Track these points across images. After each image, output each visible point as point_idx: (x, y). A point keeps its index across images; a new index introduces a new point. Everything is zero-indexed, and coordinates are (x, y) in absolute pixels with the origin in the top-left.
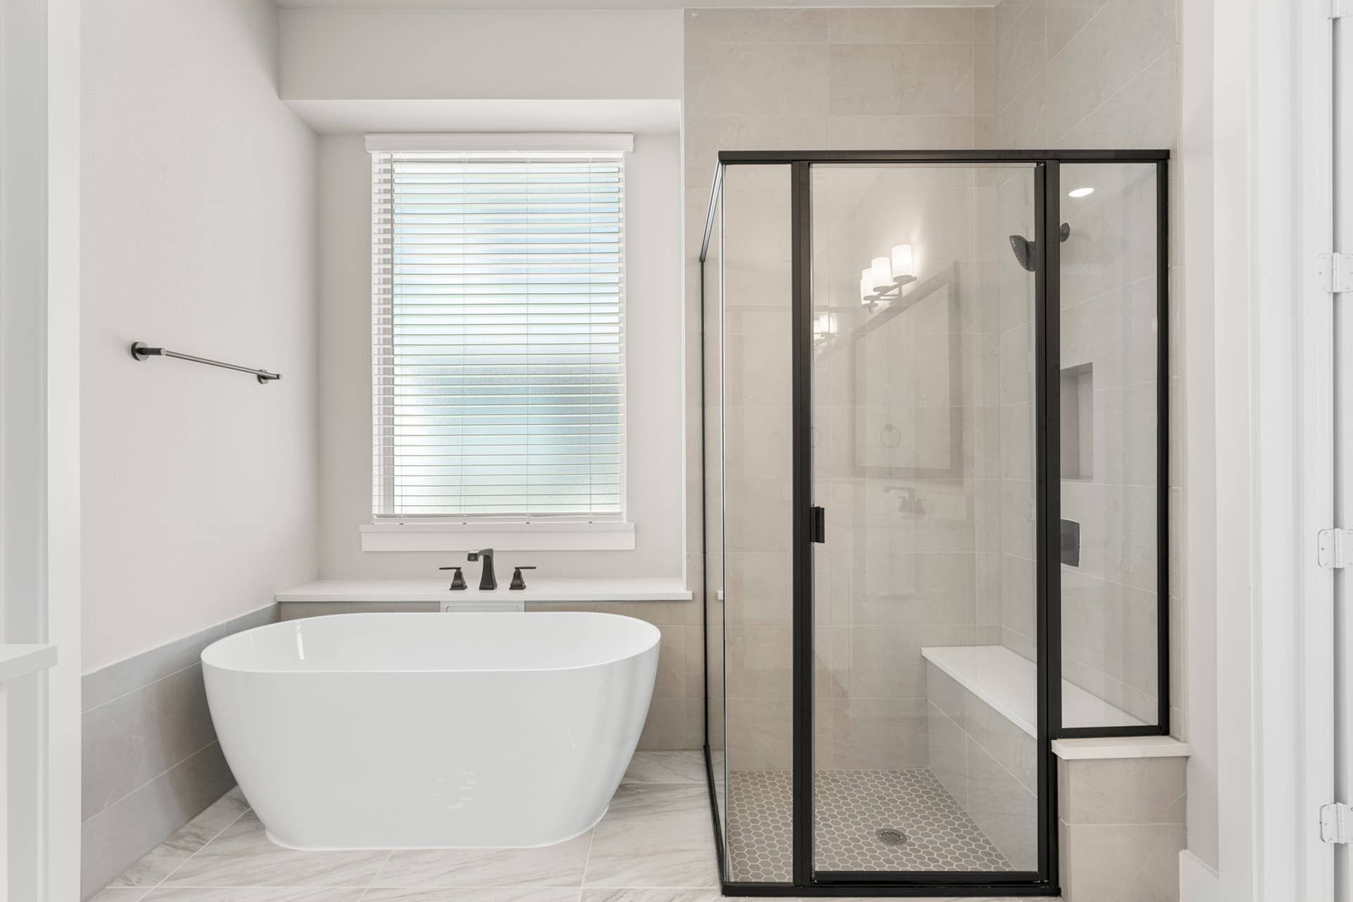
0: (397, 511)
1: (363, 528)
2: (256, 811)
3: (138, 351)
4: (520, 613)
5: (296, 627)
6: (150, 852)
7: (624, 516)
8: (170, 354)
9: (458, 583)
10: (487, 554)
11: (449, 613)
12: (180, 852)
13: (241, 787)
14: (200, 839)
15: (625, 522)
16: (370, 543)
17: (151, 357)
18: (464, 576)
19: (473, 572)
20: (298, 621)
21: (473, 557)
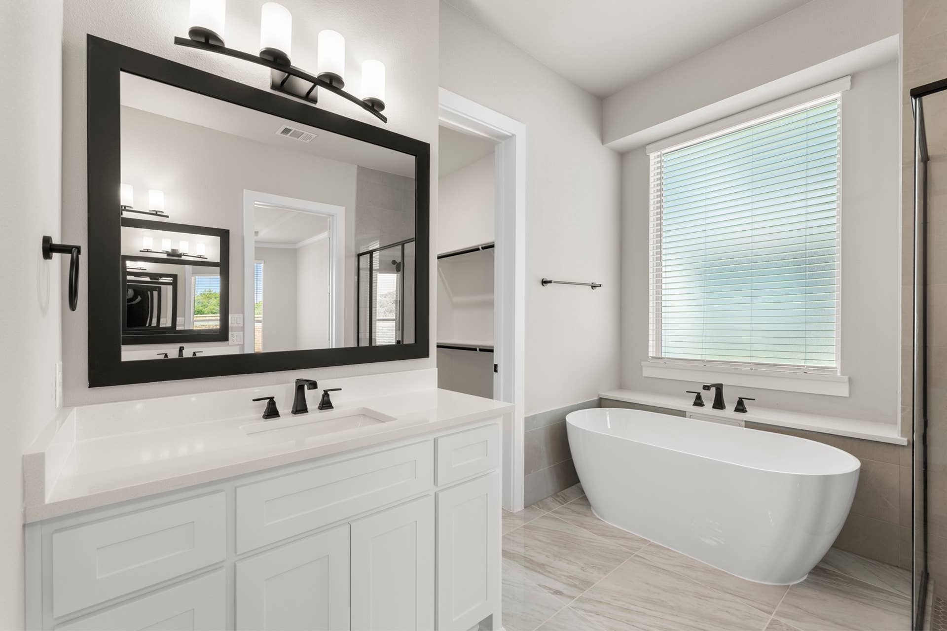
0: (663, 356)
1: (643, 363)
2: (587, 495)
3: (544, 282)
4: (741, 428)
5: (607, 412)
6: (546, 498)
7: (839, 370)
8: (555, 282)
9: (699, 402)
10: (719, 387)
11: (691, 419)
12: (557, 502)
13: (582, 484)
14: (565, 500)
15: (839, 374)
16: (647, 372)
17: (549, 284)
18: (703, 398)
19: (709, 397)
20: (607, 409)
21: (706, 388)
